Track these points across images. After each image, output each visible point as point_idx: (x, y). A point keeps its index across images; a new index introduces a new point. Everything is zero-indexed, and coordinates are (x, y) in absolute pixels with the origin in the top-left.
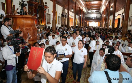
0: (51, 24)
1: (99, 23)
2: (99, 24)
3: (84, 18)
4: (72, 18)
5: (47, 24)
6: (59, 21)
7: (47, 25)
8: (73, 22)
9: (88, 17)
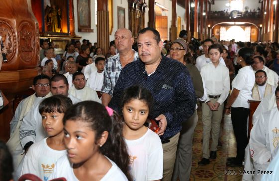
0: (92, 31)
1: (255, 30)
2: (255, 34)
3: (204, 14)
4: (163, 14)
5: (80, 31)
6: (122, 21)
7: (77, 34)
8: (167, 28)
9: (216, 12)
